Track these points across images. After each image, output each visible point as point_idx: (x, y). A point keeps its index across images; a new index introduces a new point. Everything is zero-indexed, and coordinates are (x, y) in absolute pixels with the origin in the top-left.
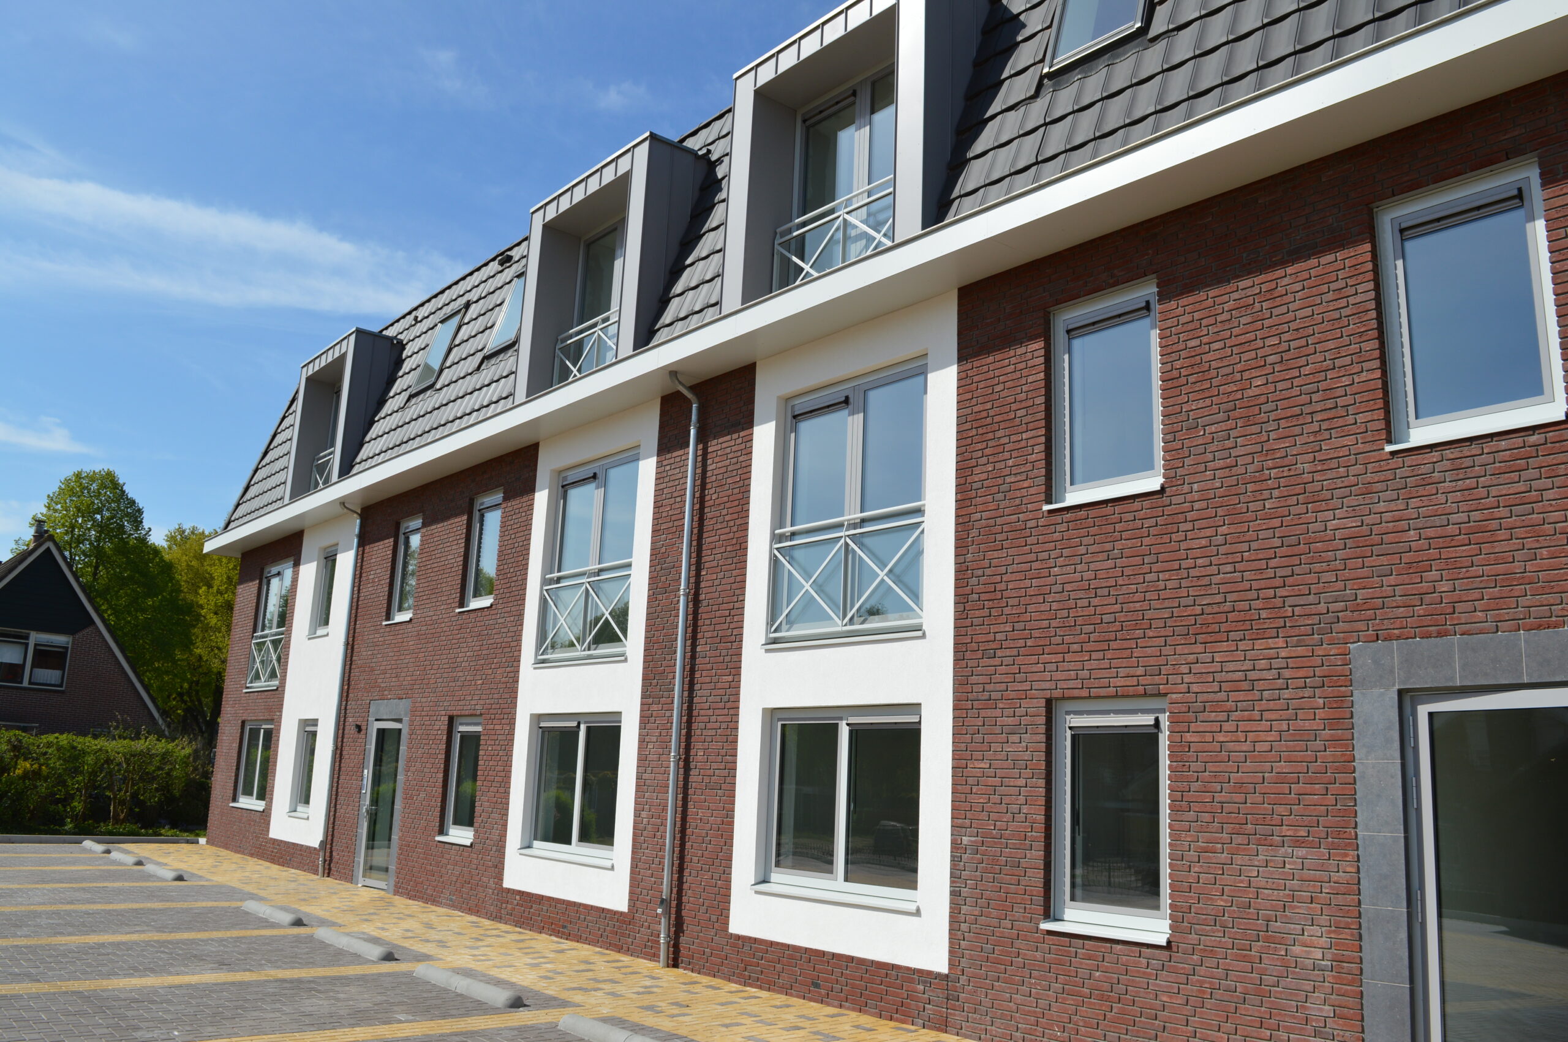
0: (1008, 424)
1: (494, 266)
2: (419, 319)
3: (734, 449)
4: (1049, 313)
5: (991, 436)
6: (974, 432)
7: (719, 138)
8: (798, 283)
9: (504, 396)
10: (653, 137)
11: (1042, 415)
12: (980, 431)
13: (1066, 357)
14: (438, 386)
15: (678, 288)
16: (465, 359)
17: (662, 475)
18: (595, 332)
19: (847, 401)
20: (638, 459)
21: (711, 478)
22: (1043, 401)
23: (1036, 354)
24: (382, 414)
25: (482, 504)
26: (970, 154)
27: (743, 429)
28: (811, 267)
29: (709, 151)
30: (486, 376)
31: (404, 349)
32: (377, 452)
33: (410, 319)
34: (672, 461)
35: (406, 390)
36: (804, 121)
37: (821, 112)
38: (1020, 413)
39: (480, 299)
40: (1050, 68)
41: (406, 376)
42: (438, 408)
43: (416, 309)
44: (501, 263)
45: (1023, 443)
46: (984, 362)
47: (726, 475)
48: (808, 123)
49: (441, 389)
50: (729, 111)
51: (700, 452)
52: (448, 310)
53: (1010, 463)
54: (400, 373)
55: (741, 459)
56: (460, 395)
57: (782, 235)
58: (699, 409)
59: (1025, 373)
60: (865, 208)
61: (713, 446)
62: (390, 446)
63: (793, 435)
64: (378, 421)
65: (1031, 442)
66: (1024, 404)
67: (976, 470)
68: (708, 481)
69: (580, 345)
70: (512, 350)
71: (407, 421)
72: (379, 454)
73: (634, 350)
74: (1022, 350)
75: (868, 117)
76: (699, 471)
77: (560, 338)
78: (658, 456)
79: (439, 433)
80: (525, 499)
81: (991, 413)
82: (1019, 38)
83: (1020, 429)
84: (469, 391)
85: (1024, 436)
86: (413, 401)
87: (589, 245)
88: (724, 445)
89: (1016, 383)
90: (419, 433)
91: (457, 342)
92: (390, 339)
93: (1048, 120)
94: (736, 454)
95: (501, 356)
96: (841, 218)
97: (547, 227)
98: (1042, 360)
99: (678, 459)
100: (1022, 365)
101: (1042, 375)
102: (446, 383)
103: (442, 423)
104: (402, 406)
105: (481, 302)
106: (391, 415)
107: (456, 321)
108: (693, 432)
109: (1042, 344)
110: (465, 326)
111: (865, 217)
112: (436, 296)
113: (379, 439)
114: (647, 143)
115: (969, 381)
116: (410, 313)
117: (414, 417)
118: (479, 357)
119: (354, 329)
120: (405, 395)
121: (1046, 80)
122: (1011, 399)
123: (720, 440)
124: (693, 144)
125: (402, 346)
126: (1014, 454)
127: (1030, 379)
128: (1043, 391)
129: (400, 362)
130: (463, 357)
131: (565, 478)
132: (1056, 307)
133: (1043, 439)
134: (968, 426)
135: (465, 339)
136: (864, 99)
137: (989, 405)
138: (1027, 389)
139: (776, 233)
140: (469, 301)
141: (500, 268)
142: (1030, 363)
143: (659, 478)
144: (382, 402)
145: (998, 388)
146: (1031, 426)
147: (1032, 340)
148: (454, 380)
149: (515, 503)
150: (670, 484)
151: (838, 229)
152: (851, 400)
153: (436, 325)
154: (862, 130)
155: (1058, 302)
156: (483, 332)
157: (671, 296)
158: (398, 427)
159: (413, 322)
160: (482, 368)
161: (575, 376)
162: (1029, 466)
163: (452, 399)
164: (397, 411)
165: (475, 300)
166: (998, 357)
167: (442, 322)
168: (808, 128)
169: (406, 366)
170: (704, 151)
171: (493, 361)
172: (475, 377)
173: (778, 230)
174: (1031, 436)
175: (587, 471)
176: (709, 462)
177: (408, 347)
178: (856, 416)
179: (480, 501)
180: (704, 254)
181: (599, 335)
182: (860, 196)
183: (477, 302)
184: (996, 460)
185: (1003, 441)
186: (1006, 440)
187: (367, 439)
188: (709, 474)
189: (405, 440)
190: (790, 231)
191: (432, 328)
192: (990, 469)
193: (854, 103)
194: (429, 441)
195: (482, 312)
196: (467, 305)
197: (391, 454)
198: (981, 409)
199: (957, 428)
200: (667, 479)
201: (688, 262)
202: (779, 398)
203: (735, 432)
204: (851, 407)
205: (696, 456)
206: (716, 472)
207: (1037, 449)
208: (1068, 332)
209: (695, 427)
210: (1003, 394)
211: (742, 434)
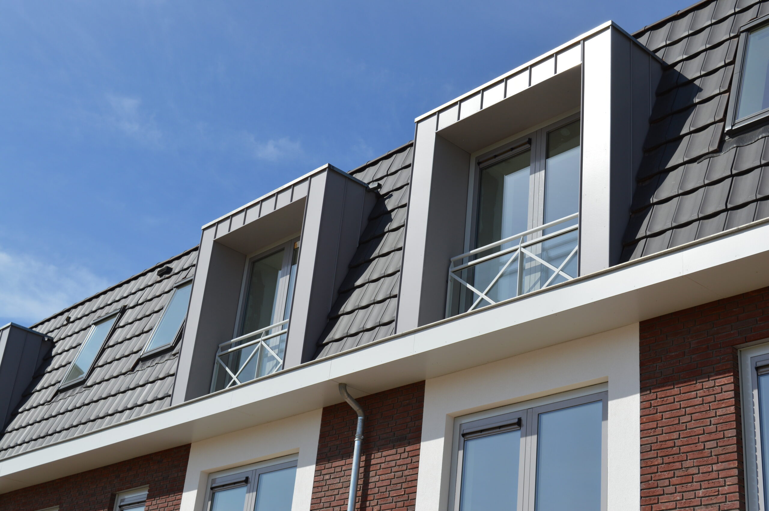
0: (696, 455)
1: (154, 276)
2: (71, 320)
3: (399, 462)
4: (737, 350)
5: (678, 465)
6: (660, 460)
7: (387, 175)
8: (470, 311)
9: (160, 396)
10: (331, 169)
11: (734, 448)
12: (666, 460)
13: (756, 392)
14: (89, 383)
15: (348, 306)
16: (119, 359)
17: (321, 484)
18: (259, 342)
19: (519, 423)
20: (296, 467)
21: (373, 490)
22: (735, 434)
23: (725, 388)
24: (27, 405)
25: (123, 500)
26: (654, 200)
27: (409, 444)
28: (486, 294)
29: (380, 186)
30: (141, 376)
31: (54, 347)
32: (19, 442)
33: (62, 319)
34: (332, 470)
35: (54, 385)
36: (479, 163)
37: (495, 156)
38: (709, 445)
39: (137, 305)
40: (732, 126)
41: (54, 372)
42: (88, 404)
43: (68, 310)
44: (160, 274)
45: (714, 475)
46: (668, 393)
47: (389, 488)
48: (482, 166)
49: (91, 386)
50: (411, 145)
51: (362, 464)
52: (102, 313)
53: (700, 493)
54: (49, 369)
55: (406, 473)
56: (113, 393)
57: (456, 264)
58: (364, 422)
59: (713, 405)
60: (541, 244)
61: (377, 458)
62: (34, 438)
63: (461, 453)
64: (22, 412)
65: (722, 474)
66: (713, 436)
67: (662, 499)
68: (369, 492)
69: (238, 353)
70: (170, 354)
71: (53, 414)
72: (20, 445)
73: (302, 362)
74: (711, 383)
75: (543, 162)
76: (361, 482)
77: (221, 345)
78: (317, 464)
79: (87, 429)
80: (172, 498)
81: (678, 443)
82: (697, 100)
83: (710, 460)
84: (122, 390)
85: (715, 467)
86: (61, 396)
87: (254, 263)
88: (388, 459)
89: (704, 415)
90: (66, 427)
91: (111, 343)
92: (42, 336)
93: (734, 172)
94: (401, 468)
95: (157, 360)
96: (519, 251)
97: (218, 244)
98: (732, 394)
99: (338, 469)
100: (711, 398)
101: (732, 409)
102: (98, 381)
103: (92, 418)
104: (49, 399)
105: (138, 308)
106: (36, 407)
107: (110, 324)
108: (357, 443)
109: (731, 379)
110: (120, 329)
111: (540, 251)
112: (90, 300)
113: (22, 430)
114: (325, 174)
115: (652, 410)
116: (62, 314)
117: (61, 411)
118: (134, 358)
119: (9, 324)
120: (52, 391)
121: (727, 138)
122: (700, 430)
123: (385, 453)
124: (365, 177)
125: (52, 344)
126: (704, 485)
127: (719, 412)
128: (734, 424)
129: (49, 358)
130: (117, 357)
131: (214, 481)
132: (742, 345)
133: (736, 472)
134: (652, 454)
135: (120, 341)
136: (540, 145)
137: (675, 435)
138: (716, 422)
139: (450, 262)
140: (125, 306)
141: (159, 279)
142: (718, 397)
143: (317, 487)
144: (27, 395)
145: (684, 419)
146: (722, 458)
147: (720, 374)
148: (106, 378)
149: (160, 501)
150: (328, 493)
151: (515, 260)
152: (524, 422)
153: (90, 326)
154: (537, 174)
155: (747, 340)
156: (139, 335)
157: (340, 313)
158: (43, 419)
159: (65, 323)
160: (137, 369)
161: (234, 383)
162: (721, 498)
163: (104, 396)
164: (43, 405)
165: (131, 305)
166: (683, 390)
167: (96, 324)
168: (481, 170)
169: (56, 363)
170: (375, 185)
171: (148, 363)
172: (129, 377)
173: (453, 259)
174: (722, 468)
175: (239, 475)
176: (372, 474)
177: (58, 345)
178: (529, 438)
179: (121, 497)
180: (375, 277)
181: (262, 345)
182: (534, 234)
183: (133, 307)
184: (684, 489)
185: (691, 471)
186: (695, 470)
187: (9, 428)
188: (371, 486)
189: (50, 432)
190: (462, 261)
191: (85, 329)
192: (678, 498)
193: (529, 150)
194: (75, 436)
195: (139, 317)
196: (123, 310)
197: (34, 446)
198: (667, 438)
199: (641, 456)
200: (325, 488)
201: (359, 282)
202: (448, 416)
203: (400, 446)
204: (523, 428)
205: (358, 467)
206: (378, 484)
207: (729, 481)
208: (757, 369)
209: (359, 438)
210: (692, 424)
211: (408, 448)
